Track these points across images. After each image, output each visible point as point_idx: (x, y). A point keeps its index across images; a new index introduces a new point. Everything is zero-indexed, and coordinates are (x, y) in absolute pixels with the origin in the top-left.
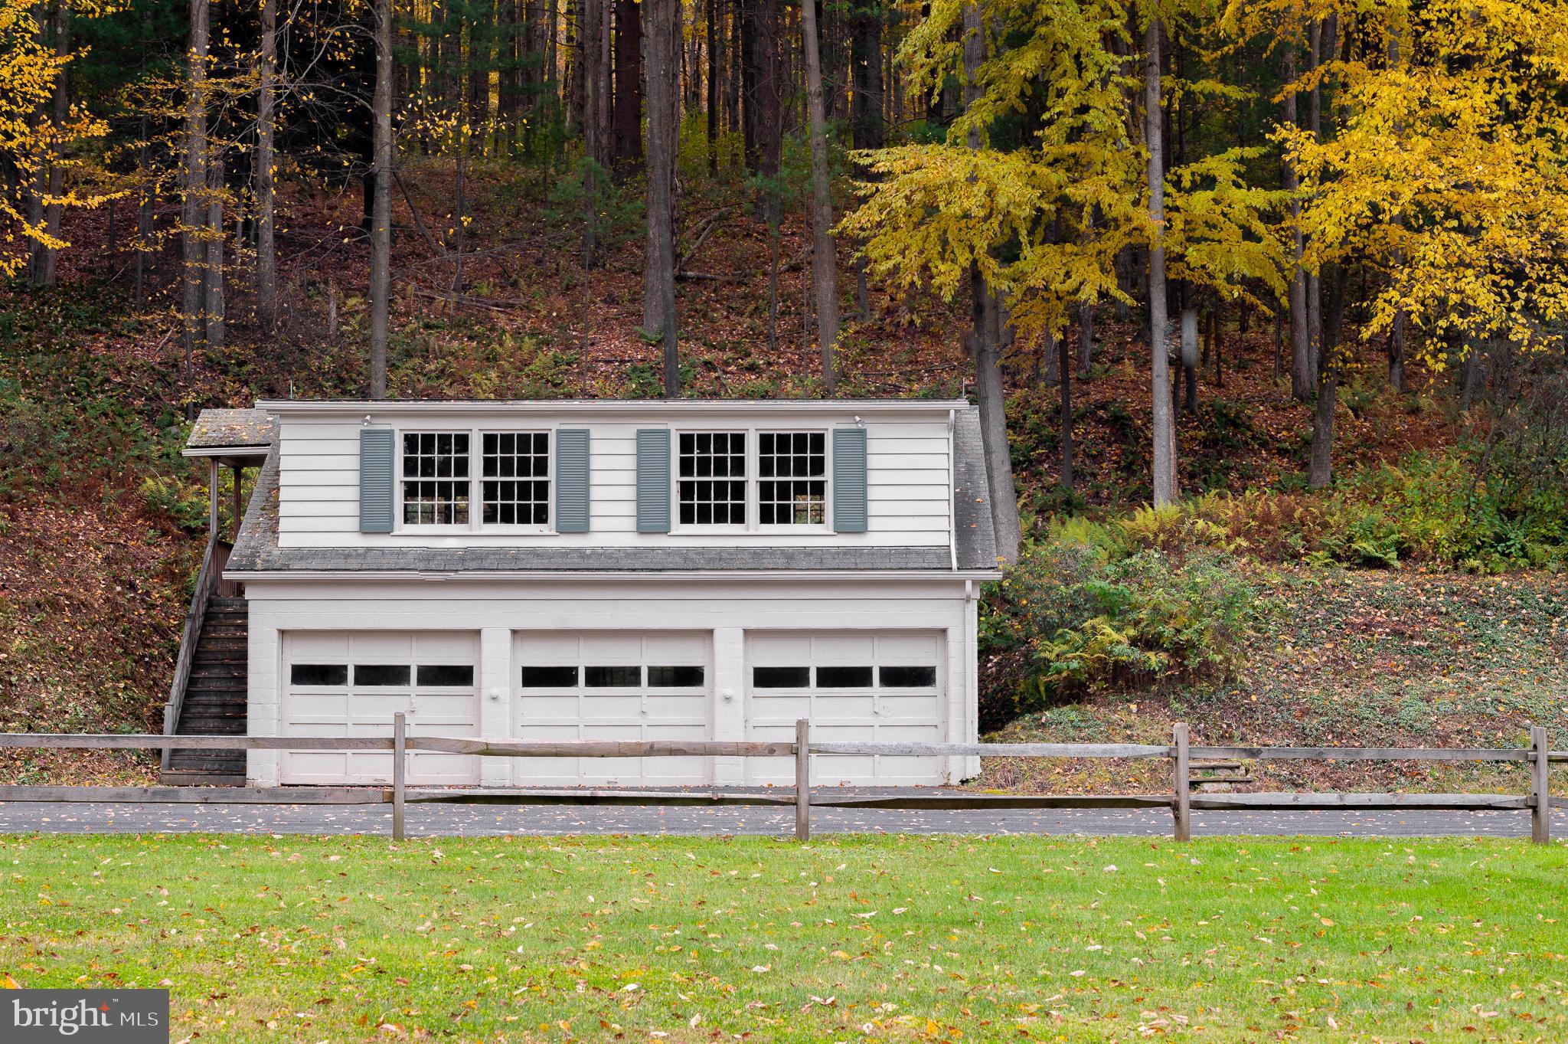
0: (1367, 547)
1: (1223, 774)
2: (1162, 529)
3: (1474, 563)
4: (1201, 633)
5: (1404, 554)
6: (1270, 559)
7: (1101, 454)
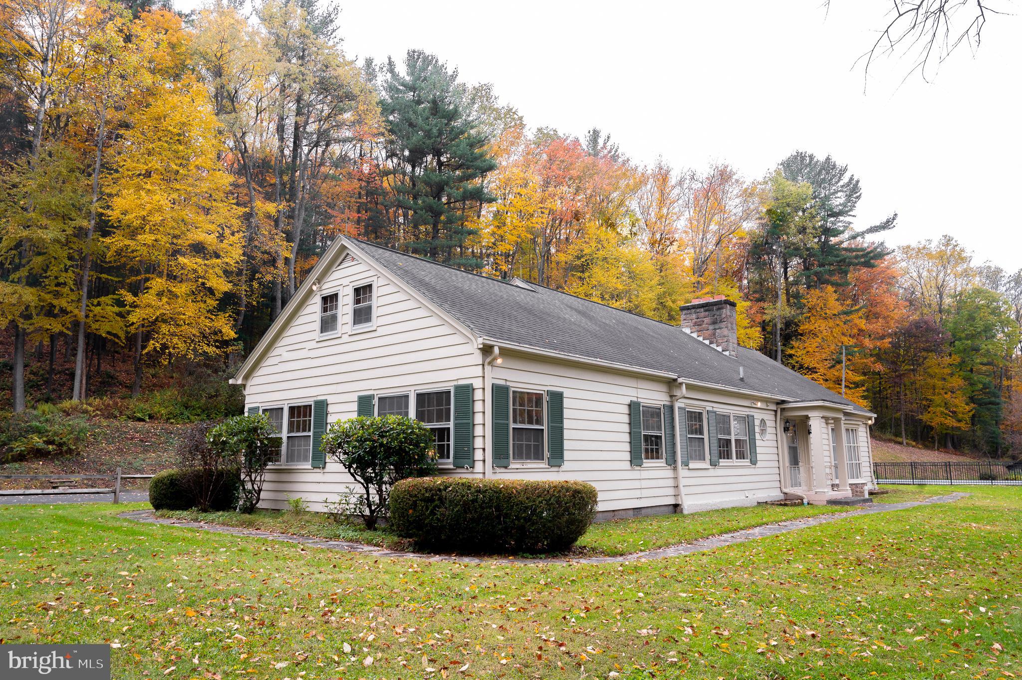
0: (139, 415)
1: (67, 484)
2: (71, 408)
3: (172, 421)
4: (69, 439)
5: (151, 417)
6: (107, 418)
7: (64, 384)
